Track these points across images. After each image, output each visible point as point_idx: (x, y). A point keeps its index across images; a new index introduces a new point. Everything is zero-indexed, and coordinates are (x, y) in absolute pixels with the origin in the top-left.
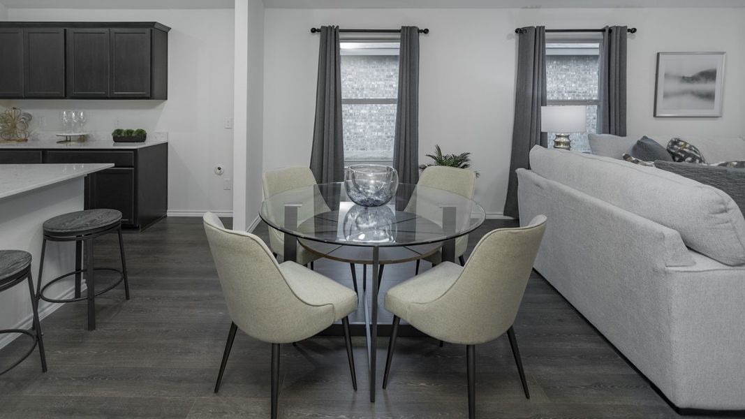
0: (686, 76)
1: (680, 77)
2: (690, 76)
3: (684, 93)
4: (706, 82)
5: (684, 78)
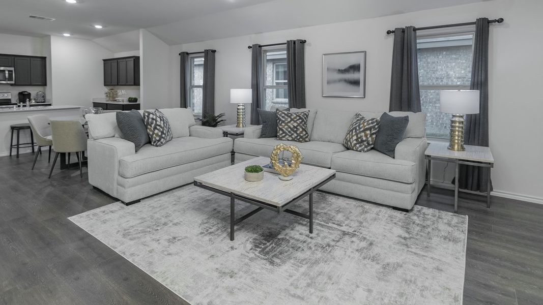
0: (340, 69)
1: (336, 70)
2: (343, 69)
3: (340, 81)
4: (354, 73)
5: (339, 70)
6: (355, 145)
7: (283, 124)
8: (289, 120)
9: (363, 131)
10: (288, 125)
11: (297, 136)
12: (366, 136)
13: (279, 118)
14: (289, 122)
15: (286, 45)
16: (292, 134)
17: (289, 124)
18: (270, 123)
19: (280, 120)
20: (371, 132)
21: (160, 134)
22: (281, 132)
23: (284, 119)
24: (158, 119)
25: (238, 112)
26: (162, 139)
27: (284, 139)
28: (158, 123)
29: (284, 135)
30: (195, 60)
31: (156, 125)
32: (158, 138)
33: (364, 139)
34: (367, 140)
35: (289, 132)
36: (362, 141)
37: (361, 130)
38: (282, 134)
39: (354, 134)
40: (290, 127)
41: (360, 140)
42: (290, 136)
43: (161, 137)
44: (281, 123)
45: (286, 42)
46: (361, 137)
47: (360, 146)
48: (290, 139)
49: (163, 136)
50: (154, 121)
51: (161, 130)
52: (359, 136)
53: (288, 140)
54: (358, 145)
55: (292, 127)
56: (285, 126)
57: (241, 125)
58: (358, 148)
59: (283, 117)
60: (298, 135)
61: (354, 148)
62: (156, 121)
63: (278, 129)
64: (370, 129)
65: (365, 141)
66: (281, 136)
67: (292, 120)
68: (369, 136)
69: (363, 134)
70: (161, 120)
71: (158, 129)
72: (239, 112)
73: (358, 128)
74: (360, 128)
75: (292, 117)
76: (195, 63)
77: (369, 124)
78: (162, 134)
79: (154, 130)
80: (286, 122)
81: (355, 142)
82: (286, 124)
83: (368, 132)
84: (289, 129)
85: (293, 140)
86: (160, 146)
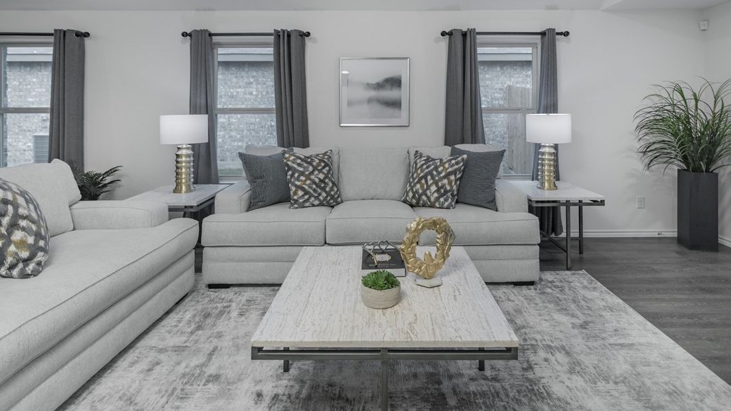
6: (437, 199)
7: (302, 178)
8: (311, 169)
9: (445, 177)
10: (310, 179)
11: (327, 197)
12: (450, 183)
13: (290, 168)
14: (312, 173)
15: (273, 37)
16: (320, 194)
17: (312, 177)
18: (271, 178)
19: (295, 171)
20: (455, 177)
21: (31, 240)
22: (300, 193)
23: (301, 169)
24: (21, 200)
25: (177, 162)
26: (40, 254)
27: (307, 204)
28: (21, 211)
29: (306, 197)
30: (10, 50)
31: (17, 216)
32: (25, 254)
33: (448, 188)
34: (452, 190)
35: (315, 190)
36: (446, 192)
37: (442, 175)
38: (303, 196)
39: (430, 182)
40: (314, 182)
41: (442, 191)
42: (317, 198)
43: (34, 250)
44: (299, 176)
45: (273, 32)
46: (443, 186)
47: (446, 200)
48: (317, 202)
49: (42, 243)
50: (10, 208)
51: (34, 227)
52: (440, 184)
53: (313, 205)
54: (442, 200)
55: (317, 181)
56: (306, 180)
57: (184, 188)
58: (443, 203)
59: (299, 165)
60: (328, 194)
61: (437, 205)
62: (16, 207)
63: (293, 189)
64: (454, 173)
65: (449, 191)
66: (301, 201)
67: (315, 168)
68: (453, 183)
69: (445, 181)
70: (27, 202)
71: (23, 229)
72: (181, 162)
73: (435, 173)
74: (439, 173)
75: (314, 164)
76: (9, 59)
77: (453, 165)
78: (36, 241)
79: (10, 233)
80: (307, 173)
81: (436, 195)
82: (308, 178)
83: (452, 177)
84: (314, 186)
85: (321, 204)
86: (35, 273)
